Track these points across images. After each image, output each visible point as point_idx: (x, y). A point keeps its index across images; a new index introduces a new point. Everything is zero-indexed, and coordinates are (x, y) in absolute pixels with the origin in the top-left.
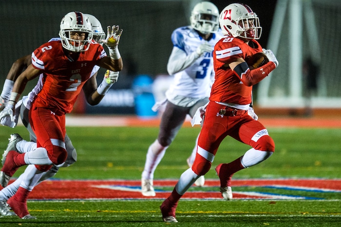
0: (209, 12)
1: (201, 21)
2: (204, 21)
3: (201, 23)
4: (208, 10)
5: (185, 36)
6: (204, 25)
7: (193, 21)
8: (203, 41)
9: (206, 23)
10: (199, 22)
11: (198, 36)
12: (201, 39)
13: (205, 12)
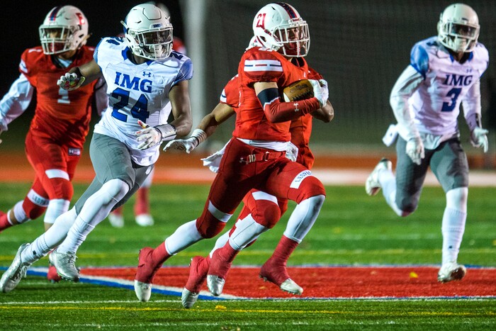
0: (465, 23)
1: (453, 34)
2: (456, 35)
3: (453, 38)
4: (464, 19)
5: (431, 56)
6: (457, 40)
7: (442, 33)
8: (456, 63)
9: (458, 37)
10: (449, 36)
11: (448, 55)
12: (453, 61)
13: (459, 22)
